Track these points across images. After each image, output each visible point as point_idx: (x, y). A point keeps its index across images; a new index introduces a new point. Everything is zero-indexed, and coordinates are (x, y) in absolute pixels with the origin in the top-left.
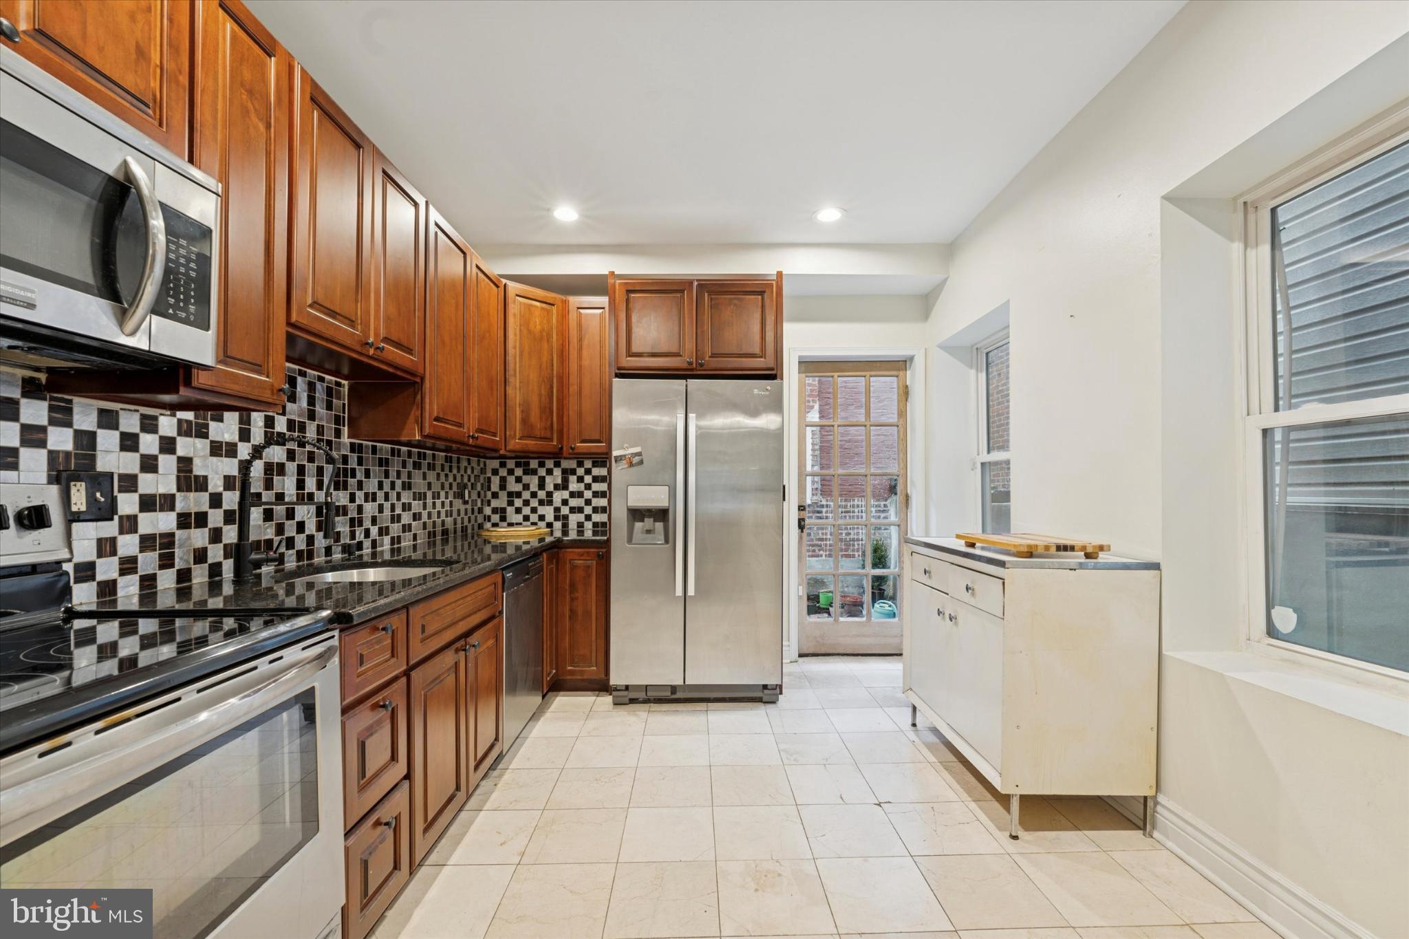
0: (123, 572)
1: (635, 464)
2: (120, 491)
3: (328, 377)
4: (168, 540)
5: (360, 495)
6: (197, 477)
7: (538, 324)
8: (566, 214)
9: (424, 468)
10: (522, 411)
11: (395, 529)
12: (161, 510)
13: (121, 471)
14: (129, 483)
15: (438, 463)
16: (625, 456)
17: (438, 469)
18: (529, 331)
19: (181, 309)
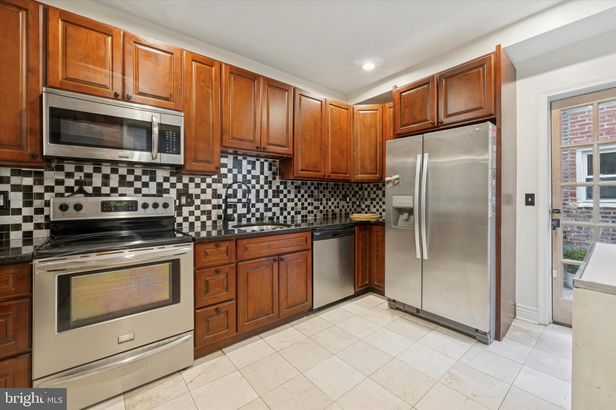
0: (196, 220)
1: (396, 184)
2: (195, 199)
3: (269, 160)
4: (209, 212)
5: (285, 200)
6: (218, 194)
7: (369, 121)
8: (369, 66)
9: (321, 189)
10: (361, 162)
11: (304, 212)
12: (207, 204)
13: (196, 193)
14: (198, 196)
15: (330, 187)
16: (391, 180)
17: (330, 189)
18: (364, 125)
19: (171, 150)
